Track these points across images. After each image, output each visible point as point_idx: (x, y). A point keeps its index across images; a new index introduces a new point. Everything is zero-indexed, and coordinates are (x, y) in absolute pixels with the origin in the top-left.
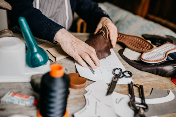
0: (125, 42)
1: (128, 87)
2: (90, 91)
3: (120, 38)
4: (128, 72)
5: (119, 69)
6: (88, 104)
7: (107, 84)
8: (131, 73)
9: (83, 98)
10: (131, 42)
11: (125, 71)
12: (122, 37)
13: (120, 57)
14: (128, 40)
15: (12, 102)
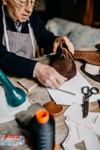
0: (85, 59)
1: (98, 103)
2: (69, 117)
3: (79, 55)
4: (94, 89)
5: (86, 87)
6: (71, 131)
7: (80, 105)
8: (97, 88)
9: (64, 125)
10: (90, 58)
11: (92, 88)
12: (80, 54)
13: (84, 74)
14: (86, 56)
15: (6, 145)
